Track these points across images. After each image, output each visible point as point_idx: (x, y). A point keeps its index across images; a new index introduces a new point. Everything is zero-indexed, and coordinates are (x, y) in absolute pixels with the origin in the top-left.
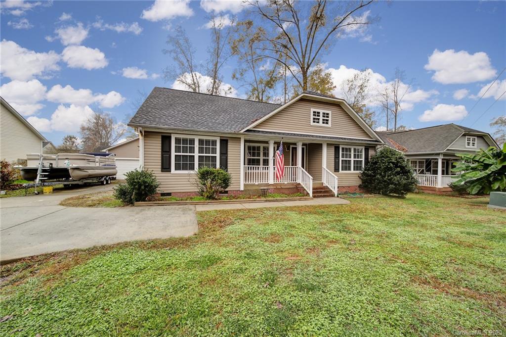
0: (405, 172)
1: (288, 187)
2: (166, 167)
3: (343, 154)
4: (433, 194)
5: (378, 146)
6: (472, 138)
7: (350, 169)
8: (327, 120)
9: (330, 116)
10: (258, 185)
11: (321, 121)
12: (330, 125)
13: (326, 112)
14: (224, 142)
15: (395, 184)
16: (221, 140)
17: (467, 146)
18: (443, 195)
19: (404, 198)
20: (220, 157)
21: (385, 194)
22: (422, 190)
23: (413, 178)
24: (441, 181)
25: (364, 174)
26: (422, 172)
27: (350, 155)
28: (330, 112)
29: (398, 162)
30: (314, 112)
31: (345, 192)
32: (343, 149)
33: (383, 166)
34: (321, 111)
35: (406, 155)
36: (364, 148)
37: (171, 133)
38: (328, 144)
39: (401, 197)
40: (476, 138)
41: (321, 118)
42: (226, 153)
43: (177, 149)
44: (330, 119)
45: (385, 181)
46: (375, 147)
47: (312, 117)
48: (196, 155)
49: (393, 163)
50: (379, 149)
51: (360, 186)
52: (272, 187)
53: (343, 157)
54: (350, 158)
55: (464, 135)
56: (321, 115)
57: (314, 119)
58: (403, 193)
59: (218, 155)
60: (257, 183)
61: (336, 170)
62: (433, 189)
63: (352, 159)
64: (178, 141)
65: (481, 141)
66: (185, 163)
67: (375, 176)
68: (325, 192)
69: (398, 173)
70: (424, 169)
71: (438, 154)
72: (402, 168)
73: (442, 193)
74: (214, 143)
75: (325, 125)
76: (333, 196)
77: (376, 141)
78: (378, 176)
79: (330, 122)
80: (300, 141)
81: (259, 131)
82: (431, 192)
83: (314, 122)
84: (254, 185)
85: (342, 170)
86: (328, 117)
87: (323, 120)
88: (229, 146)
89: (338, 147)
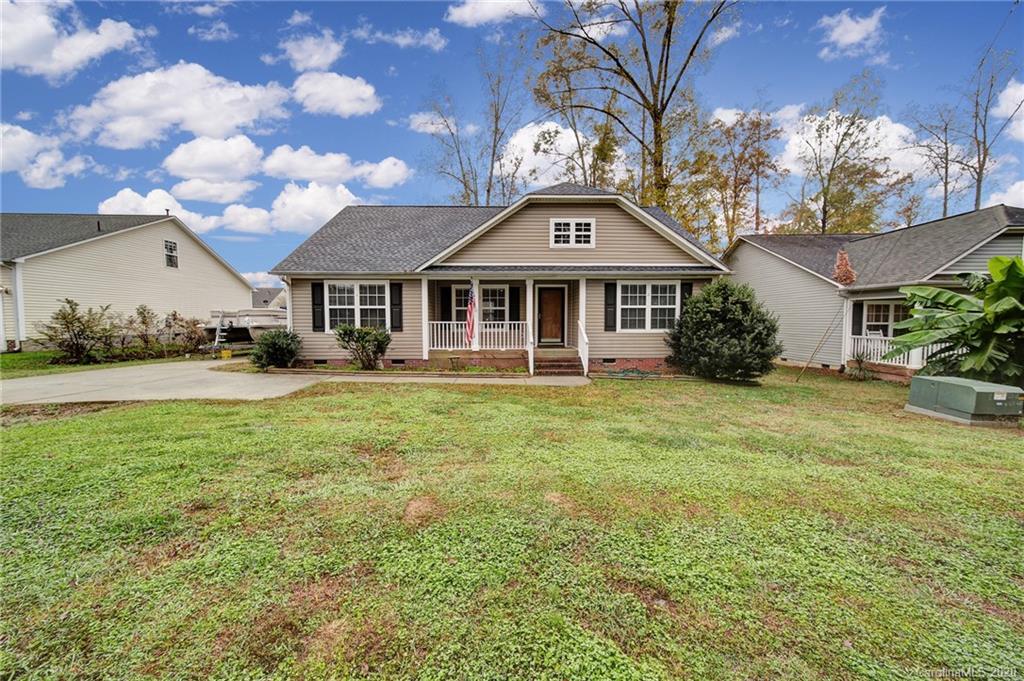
1: (507, 356)
2: (319, 326)
3: (624, 298)
7: (642, 326)
8: (587, 236)
9: (594, 227)
10: (453, 352)
12: (593, 244)
13: (584, 221)
14: (397, 288)
16: (392, 285)
20: (391, 309)
25: (678, 335)
27: (643, 298)
28: (592, 221)
30: (557, 224)
32: (625, 288)
34: (573, 221)
36: (677, 283)
37: (323, 279)
38: (589, 281)
41: (573, 233)
42: (400, 304)
43: (332, 301)
44: (593, 233)
46: (709, 280)
47: (553, 233)
48: (357, 307)
51: (668, 359)
52: (476, 356)
53: (624, 304)
54: (643, 303)
57: (557, 236)
59: (387, 307)
60: (452, 349)
62: (900, 373)
63: (648, 306)
64: (332, 289)
66: (344, 320)
74: (381, 289)
75: (583, 245)
76: (579, 375)
77: (712, 268)
79: (593, 239)
80: (530, 276)
82: (895, 379)
83: (556, 242)
84: (445, 352)
85: (622, 327)
86: (589, 230)
87: (577, 236)
88: (404, 292)
89: (614, 286)
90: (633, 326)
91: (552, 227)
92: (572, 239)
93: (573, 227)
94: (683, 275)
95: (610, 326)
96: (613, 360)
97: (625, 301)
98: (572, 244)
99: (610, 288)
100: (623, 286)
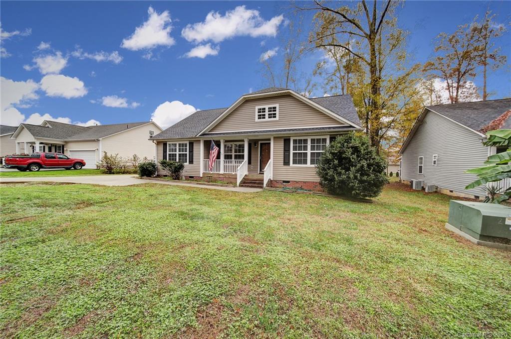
7: (306, 163)
8: (274, 114)
9: (277, 109)
10: (213, 174)
12: (277, 118)
13: (273, 106)
16: (190, 143)
28: (277, 106)
30: (259, 109)
34: (267, 107)
36: (328, 137)
37: (166, 141)
38: (276, 138)
41: (267, 113)
44: (277, 112)
48: (177, 153)
51: (321, 183)
52: (222, 176)
57: (259, 115)
63: (309, 152)
64: (170, 146)
75: (272, 119)
79: (277, 115)
80: (246, 137)
83: (259, 118)
84: (209, 173)
85: (293, 163)
86: (275, 111)
87: (269, 114)
88: (194, 146)
89: (289, 140)
90: (300, 162)
91: (257, 111)
92: (267, 116)
93: (267, 110)
94: (330, 132)
95: (286, 163)
96: (288, 182)
97: (295, 149)
98: (267, 119)
99: (287, 141)
100: (294, 140)
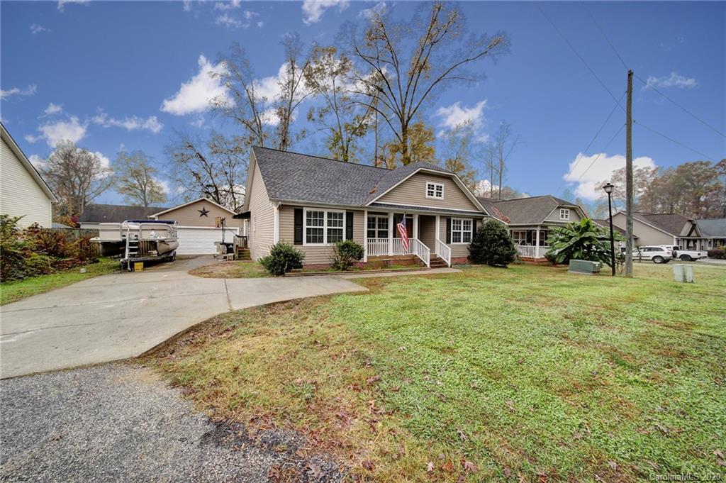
0: (507, 243)
1: (405, 259)
2: (298, 240)
3: (454, 226)
4: (532, 264)
5: (485, 219)
6: (565, 210)
7: (460, 241)
8: (440, 193)
9: (443, 188)
10: (380, 257)
11: (435, 194)
12: (442, 198)
13: (440, 185)
14: (350, 216)
15: (499, 255)
16: (347, 214)
17: (561, 218)
18: (540, 265)
19: (507, 268)
20: (347, 229)
21: (492, 265)
22: (523, 261)
23: (514, 249)
24: (539, 252)
25: (472, 245)
26: (523, 243)
27: (460, 227)
28: (442, 185)
29: (502, 234)
30: (429, 185)
31: (456, 262)
32: (454, 221)
33: (489, 238)
34: (435, 184)
35: (510, 226)
36: (472, 220)
37: (303, 207)
38: (441, 217)
39: (505, 267)
40: (568, 210)
41: (435, 191)
42: (352, 226)
43: (309, 223)
44: (443, 192)
45: (491, 252)
46: (482, 219)
47: (427, 190)
48: (325, 227)
49: (497, 235)
50: (486, 221)
51: (468, 258)
52: (391, 259)
53: (454, 229)
54: (460, 229)
55: (559, 208)
56: (435, 188)
57: (429, 192)
58: (505, 264)
59: (344, 228)
60: (378, 255)
61: (448, 242)
62: (532, 260)
63: (462, 231)
64: (309, 214)
65: (573, 213)
66: (315, 236)
67: (482, 247)
68: (439, 263)
69: (501, 245)
70: (526, 240)
71: (536, 226)
72: (505, 240)
73: (539, 263)
74: (341, 215)
75: (438, 198)
76: (447, 266)
77: (483, 213)
78: (485, 248)
79: (442, 195)
80: (417, 213)
81: (381, 204)
82: (530, 263)
83: (428, 195)
84: (375, 257)
85: (453, 241)
86: (441, 190)
87: (437, 192)
88: (354, 219)
89: (449, 220)
91: (427, 186)
94: (474, 216)
98: (434, 196)
